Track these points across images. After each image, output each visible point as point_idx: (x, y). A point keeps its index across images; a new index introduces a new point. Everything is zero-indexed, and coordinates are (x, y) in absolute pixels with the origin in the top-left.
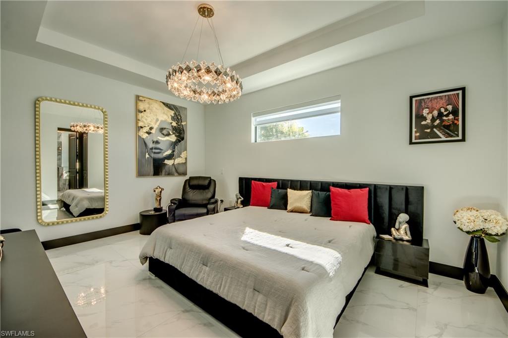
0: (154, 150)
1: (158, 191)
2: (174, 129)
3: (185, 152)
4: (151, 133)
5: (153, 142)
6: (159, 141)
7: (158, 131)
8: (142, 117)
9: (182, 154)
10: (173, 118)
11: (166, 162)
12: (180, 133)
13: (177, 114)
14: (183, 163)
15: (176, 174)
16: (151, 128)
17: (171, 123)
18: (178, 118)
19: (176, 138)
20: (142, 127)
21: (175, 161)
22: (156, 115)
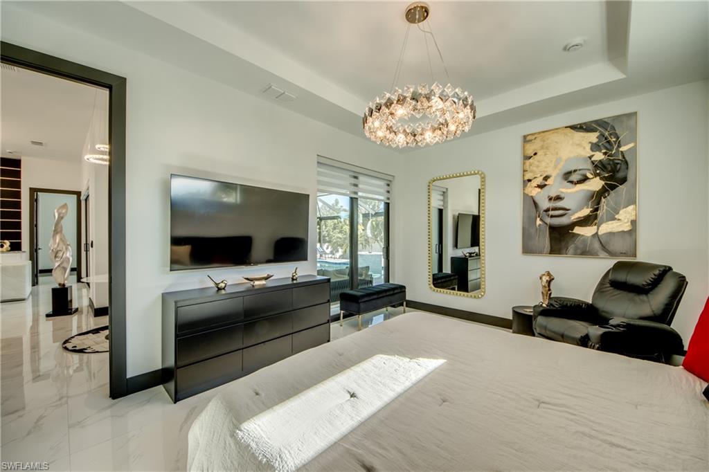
0: (551, 213)
1: (545, 279)
2: (599, 167)
3: (631, 207)
4: (545, 185)
5: (550, 199)
6: (562, 195)
7: (560, 179)
8: (530, 165)
9: (621, 212)
10: (595, 147)
11: (577, 230)
12: (614, 170)
13: (606, 134)
14: (623, 232)
15: (603, 254)
16: (546, 178)
17: (590, 158)
18: (609, 142)
19: (603, 183)
20: (529, 181)
21: (600, 229)
22: (557, 154)
